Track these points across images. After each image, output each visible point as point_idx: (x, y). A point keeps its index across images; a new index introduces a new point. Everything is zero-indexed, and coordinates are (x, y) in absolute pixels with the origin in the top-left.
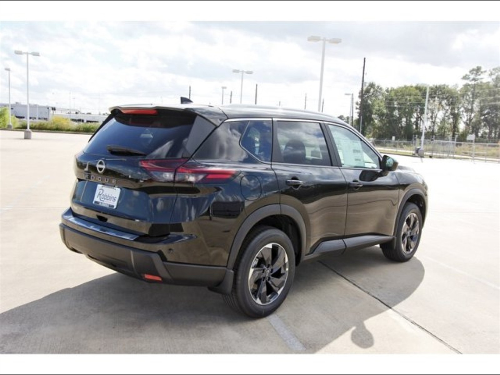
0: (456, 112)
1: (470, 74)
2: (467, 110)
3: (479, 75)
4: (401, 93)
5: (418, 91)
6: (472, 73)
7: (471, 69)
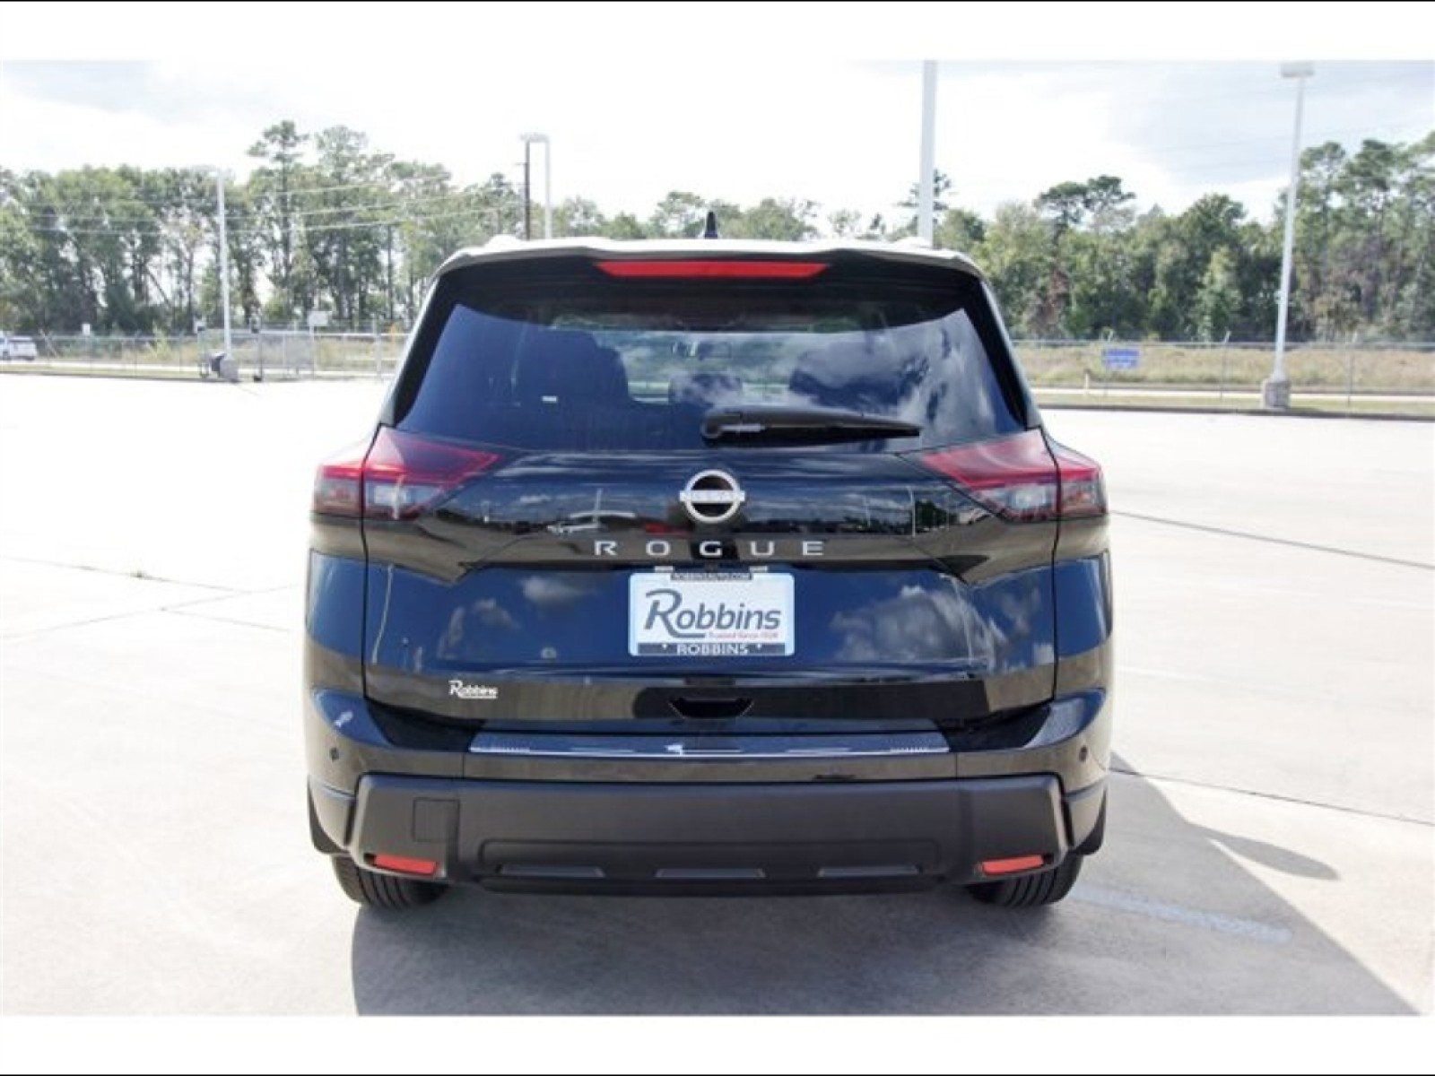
0: (244, 247)
1: (268, 141)
2: (273, 245)
3: (293, 145)
4: (78, 191)
5: (128, 184)
6: (272, 137)
7: (269, 127)
